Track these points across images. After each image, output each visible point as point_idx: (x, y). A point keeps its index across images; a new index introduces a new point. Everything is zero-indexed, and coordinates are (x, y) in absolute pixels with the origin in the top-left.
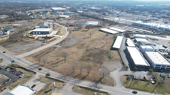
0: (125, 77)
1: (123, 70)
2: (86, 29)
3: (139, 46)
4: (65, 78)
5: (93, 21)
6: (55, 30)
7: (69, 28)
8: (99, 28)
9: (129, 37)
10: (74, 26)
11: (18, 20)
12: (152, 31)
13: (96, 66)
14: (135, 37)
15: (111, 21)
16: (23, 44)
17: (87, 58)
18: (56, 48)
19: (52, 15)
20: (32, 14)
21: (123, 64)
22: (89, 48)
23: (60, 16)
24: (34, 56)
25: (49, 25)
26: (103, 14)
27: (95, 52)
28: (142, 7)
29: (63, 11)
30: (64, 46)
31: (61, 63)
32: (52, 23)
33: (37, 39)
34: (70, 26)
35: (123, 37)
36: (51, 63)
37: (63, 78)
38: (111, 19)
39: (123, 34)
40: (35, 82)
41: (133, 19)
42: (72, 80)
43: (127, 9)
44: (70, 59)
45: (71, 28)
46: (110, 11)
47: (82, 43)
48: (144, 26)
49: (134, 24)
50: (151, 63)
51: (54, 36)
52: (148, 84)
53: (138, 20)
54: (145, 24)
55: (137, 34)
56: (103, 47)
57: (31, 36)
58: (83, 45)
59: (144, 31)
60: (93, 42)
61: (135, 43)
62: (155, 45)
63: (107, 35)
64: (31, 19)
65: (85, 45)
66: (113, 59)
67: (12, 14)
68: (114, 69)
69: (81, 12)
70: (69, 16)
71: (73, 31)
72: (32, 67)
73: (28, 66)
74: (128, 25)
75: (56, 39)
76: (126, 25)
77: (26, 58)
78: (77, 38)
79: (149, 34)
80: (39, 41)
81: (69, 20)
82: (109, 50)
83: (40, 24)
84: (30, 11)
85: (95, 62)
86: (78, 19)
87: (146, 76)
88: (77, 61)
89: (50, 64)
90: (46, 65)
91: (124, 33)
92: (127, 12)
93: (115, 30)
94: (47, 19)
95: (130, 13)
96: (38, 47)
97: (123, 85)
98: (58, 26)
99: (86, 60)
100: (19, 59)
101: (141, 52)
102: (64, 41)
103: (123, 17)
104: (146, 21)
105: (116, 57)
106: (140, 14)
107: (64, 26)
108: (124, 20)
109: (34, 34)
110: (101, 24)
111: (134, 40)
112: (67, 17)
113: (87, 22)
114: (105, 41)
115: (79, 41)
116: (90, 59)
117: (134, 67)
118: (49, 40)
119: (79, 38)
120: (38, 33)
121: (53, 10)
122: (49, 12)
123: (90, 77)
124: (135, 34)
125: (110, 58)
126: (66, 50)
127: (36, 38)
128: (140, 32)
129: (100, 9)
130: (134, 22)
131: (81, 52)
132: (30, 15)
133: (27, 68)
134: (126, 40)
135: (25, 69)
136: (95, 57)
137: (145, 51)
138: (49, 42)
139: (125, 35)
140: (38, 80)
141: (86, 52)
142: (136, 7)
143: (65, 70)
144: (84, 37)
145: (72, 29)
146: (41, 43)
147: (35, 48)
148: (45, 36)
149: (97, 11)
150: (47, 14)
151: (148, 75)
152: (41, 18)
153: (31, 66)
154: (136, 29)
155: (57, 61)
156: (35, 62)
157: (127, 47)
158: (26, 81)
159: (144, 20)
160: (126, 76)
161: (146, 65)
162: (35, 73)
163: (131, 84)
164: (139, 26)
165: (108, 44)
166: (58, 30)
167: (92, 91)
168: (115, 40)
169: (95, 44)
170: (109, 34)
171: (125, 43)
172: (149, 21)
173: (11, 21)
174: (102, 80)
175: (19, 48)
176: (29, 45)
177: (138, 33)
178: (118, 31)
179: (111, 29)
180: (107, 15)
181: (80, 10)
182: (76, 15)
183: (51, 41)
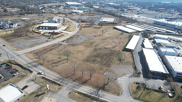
0: (135, 85)
1: (133, 76)
2: (99, 26)
3: (158, 48)
4: (63, 80)
5: (109, 17)
6: (64, 25)
7: (80, 24)
8: (114, 25)
9: (147, 37)
10: (86, 22)
11: (28, 13)
12: (177, 32)
13: (102, 69)
14: (154, 38)
15: (129, 18)
16: (27, 39)
17: (93, 58)
18: (62, 45)
19: (65, 9)
20: (44, 8)
21: (135, 68)
22: (98, 47)
23: (73, 11)
24: (35, 52)
25: (59, 20)
26: (121, 10)
27: (104, 53)
28: (168, 3)
29: (77, 6)
30: (71, 43)
31: (62, 63)
32: (63, 18)
33: (43, 35)
34: (82, 22)
35: (140, 37)
36: (52, 62)
37: (61, 80)
38: (129, 16)
39: (141, 33)
40: (28, 83)
41: (156, 17)
42: (71, 84)
43: (150, 6)
44: (73, 59)
45: (83, 24)
46: (130, 7)
47: (92, 41)
48: (167, 26)
49: (156, 23)
50: (171, 70)
51: (62, 32)
52: (163, 97)
53: (162, 18)
54: (169, 23)
55: (157, 34)
56: (114, 47)
57: (37, 31)
58: (92, 43)
59: (167, 31)
60: (105, 41)
61: (154, 45)
62: (178, 49)
63: (122, 34)
64: (42, 13)
65: (95, 44)
66: (124, 62)
67: (24, 8)
68: (123, 73)
69: (97, 7)
70: (83, 12)
71: (84, 27)
72: (30, 65)
73: (26, 63)
74: (148, 23)
75: (64, 35)
76: (145, 23)
77: (26, 54)
78: (87, 35)
79: (173, 35)
80: (44, 37)
81: (82, 15)
82: (121, 50)
83: (49, 18)
84: (43, 5)
85: (101, 64)
86: (92, 15)
87: (163, 87)
88: (81, 61)
89: (50, 63)
90: (46, 63)
91: (143, 33)
92: (150, 9)
93: (132, 29)
94: (59, 13)
95: (153, 10)
96: (43, 43)
97: (131, 95)
98: (69, 22)
99: (91, 61)
100: (19, 55)
101: (159, 55)
102: (71, 38)
103: (144, 15)
104: (171, 20)
105: (128, 60)
106: (165, 11)
107: (75, 22)
108: (144, 17)
109: (41, 29)
110: (117, 21)
111: (153, 40)
112: (81, 12)
113: (101, 18)
114: (118, 40)
115: (89, 38)
116: (96, 60)
117: (148, 74)
118: (55, 36)
119: (89, 35)
120: (45, 28)
121: (67, 4)
122: (62, 7)
123: (93, 82)
124: (155, 34)
125: (120, 60)
126: (71, 47)
127: (42, 33)
128: (161, 32)
129: (119, 5)
130: (156, 20)
131: (88, 52)
132: (41, 9)
133: (24, 66)
134: (143, 41)
135: (21, 67)
136: (103, 58)
137: (165, 54)
138: (55, 38)
139: (143, 35)
140: (32, 80)
141: (94, 51)
142: (161, 3)
143: (66, 71)
144: (95, 35)
145: (83, 26)
146: (46, 39)
147: (39, 44)
148: (52, 31)
149: (115, 7)
150: (60, 9)
151: (165, 84)
152: (52, 13)
153: (30, 63)
154: (158, 28)
155: (59, 60)
156: (35, 59)
157: (143, 49)
158: (18, 81)
159: (169, 18)
160: (137, 83)
161: (164, 72)
162: (31, 72)
163: (141, 94)
164: (162, 25)
165: (121, 44)
166: (68, 26)
167: (92, 99)
168: (129, 40)
169: (106, 43)
170: (124, 33)
171: (141, 44)
172: (175, 20)
173: (21, 14)
174: (106, 86)
175: (22, 43)
176: (33, 40)
177: (159, 32)
178: (135, 30)
179: (127, 27)
180: (125, 11)
181: (96, 6)
182: (90, 11)
183: (58, 37)
